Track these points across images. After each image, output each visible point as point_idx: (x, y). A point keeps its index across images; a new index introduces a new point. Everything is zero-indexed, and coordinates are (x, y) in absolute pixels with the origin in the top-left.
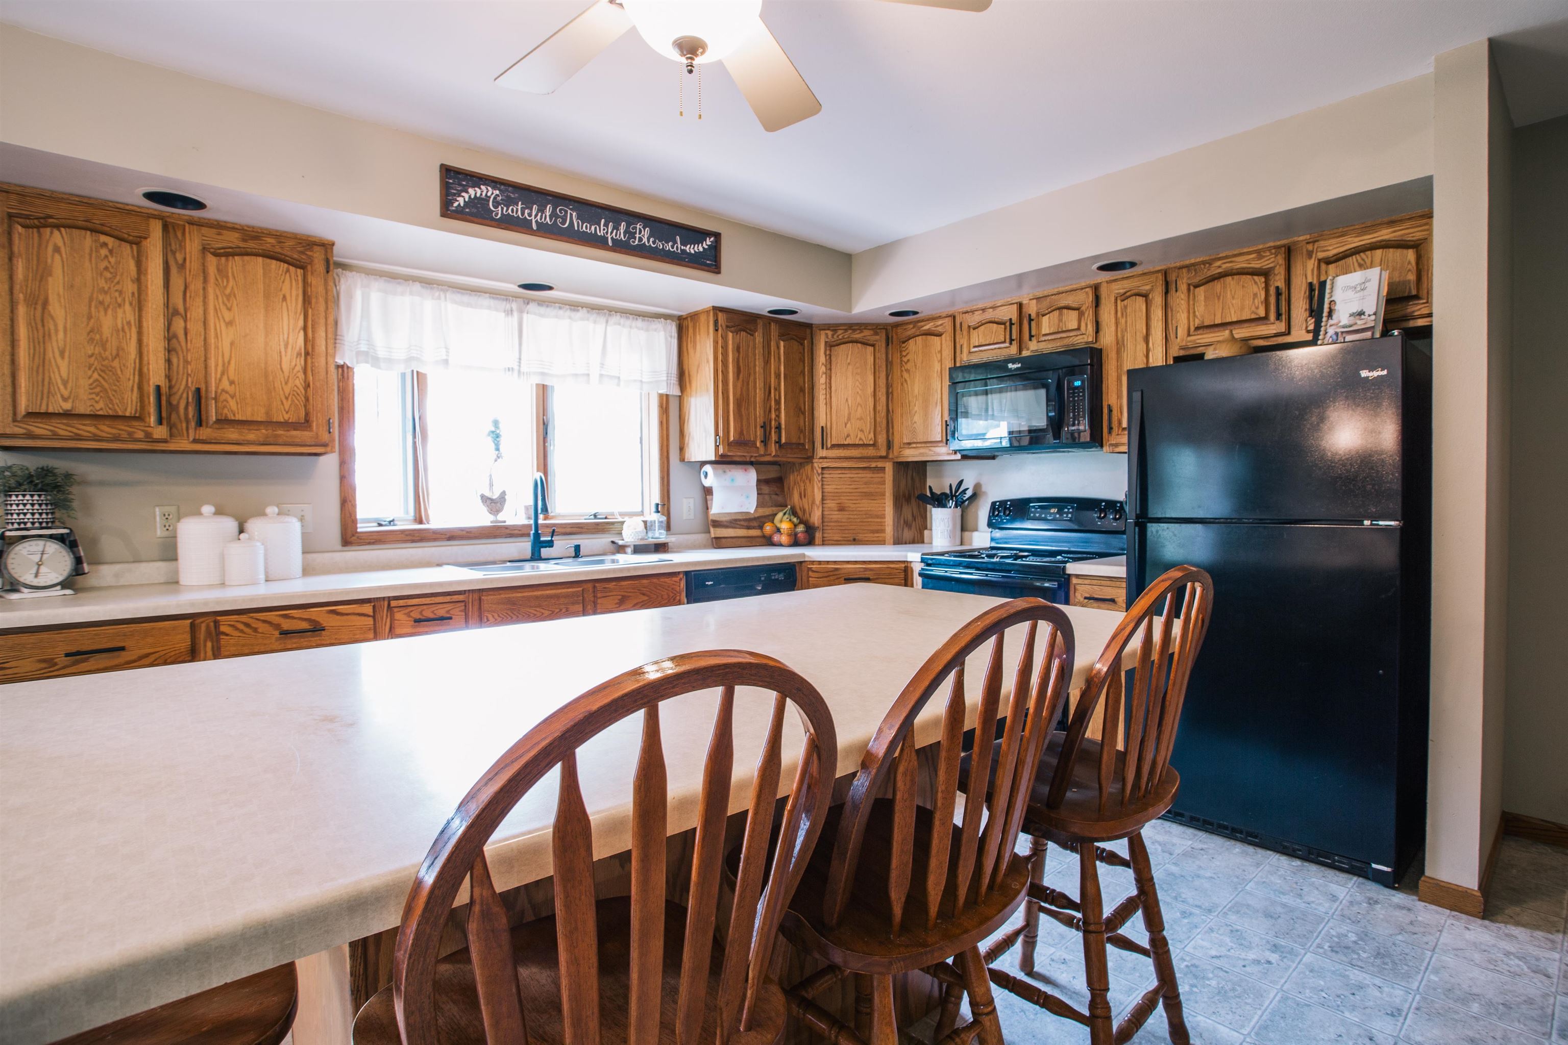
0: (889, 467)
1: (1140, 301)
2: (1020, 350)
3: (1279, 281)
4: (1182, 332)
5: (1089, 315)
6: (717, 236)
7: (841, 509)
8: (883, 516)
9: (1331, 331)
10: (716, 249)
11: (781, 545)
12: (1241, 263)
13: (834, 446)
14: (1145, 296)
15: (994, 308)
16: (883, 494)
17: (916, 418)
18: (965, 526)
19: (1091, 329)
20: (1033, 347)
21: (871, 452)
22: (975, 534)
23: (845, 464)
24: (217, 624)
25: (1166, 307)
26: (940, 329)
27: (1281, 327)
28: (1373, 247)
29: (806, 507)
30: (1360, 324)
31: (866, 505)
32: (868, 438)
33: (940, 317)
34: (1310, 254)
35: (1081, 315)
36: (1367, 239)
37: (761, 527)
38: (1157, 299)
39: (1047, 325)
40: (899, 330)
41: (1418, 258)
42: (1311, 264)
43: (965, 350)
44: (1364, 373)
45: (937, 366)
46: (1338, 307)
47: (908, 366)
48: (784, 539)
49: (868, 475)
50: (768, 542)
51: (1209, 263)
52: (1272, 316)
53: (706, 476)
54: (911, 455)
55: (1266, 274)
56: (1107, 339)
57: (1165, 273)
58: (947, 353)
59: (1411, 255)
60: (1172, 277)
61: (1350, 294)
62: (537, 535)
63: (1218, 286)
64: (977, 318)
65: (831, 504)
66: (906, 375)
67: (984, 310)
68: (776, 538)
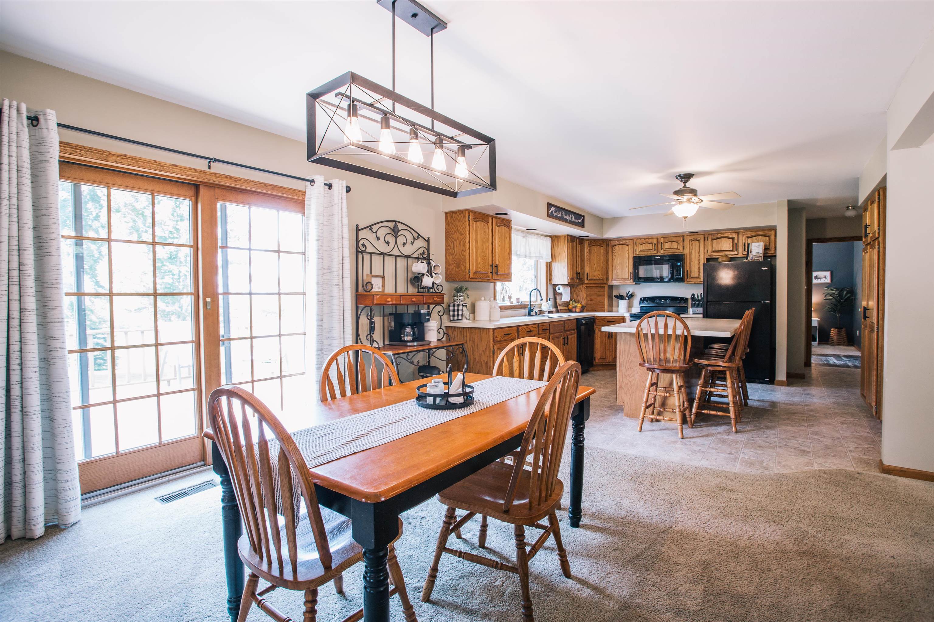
0: (606, 286)
1: (697, 242)
2: (657, 252)
3: (736, 241)
4: (709, 252)
5: (681, 244)
6: (584, 216)
7: (591, 300)
8: (604, 303)
9: (751, 256)
10: (583, 220)
11: (576, 312)
12: (726, 235)
13: (591, 279)
14: (699, 241)
15: (649, 239)
16: (604, 295)
17: (618, 271)
18: (630, 306)
19: (681, 248)
20: (661, 252)
21: (601, 281)
22: (633, 308)
23: (593, 285)
24: (518, 328)
25: (704, 244)
26: (628, 244)
27: (736, 253)
28: (759, 235)
29: (580, 299)
30: (758, 255)
31: (599, 299)
32: (600, 277)
33: (627, 240)
34: (743, 235)
35: (678, 244)
36: (758, 233)
37: (568, 306)
38: (702, 242)
39: (667, 246)
40: (612, 242)
41: (769, 239)
42: (744, 237)
43: (637, 251)
44: (762, 268)
45: (627, 255)
46: (752, 251)
47: (615, 254)
48: (578, 310)
49: (599, 289)
50: (570, 311)
51: (717, 234)
52: (735, 250)
53: (559, 289)
54: (615, 283)
55: (733, 239)
56: (687, 251)
57: (704, 235)
58: (631, 251)
59: (767, 238)
60: (706, 236)
61: (756, 248)
62: (530, 308)
63: (719, 240)
64: (643, 241)
65: (588, 299)
66: (614, 257)
67: (645, 239)
68: (574, 310)
